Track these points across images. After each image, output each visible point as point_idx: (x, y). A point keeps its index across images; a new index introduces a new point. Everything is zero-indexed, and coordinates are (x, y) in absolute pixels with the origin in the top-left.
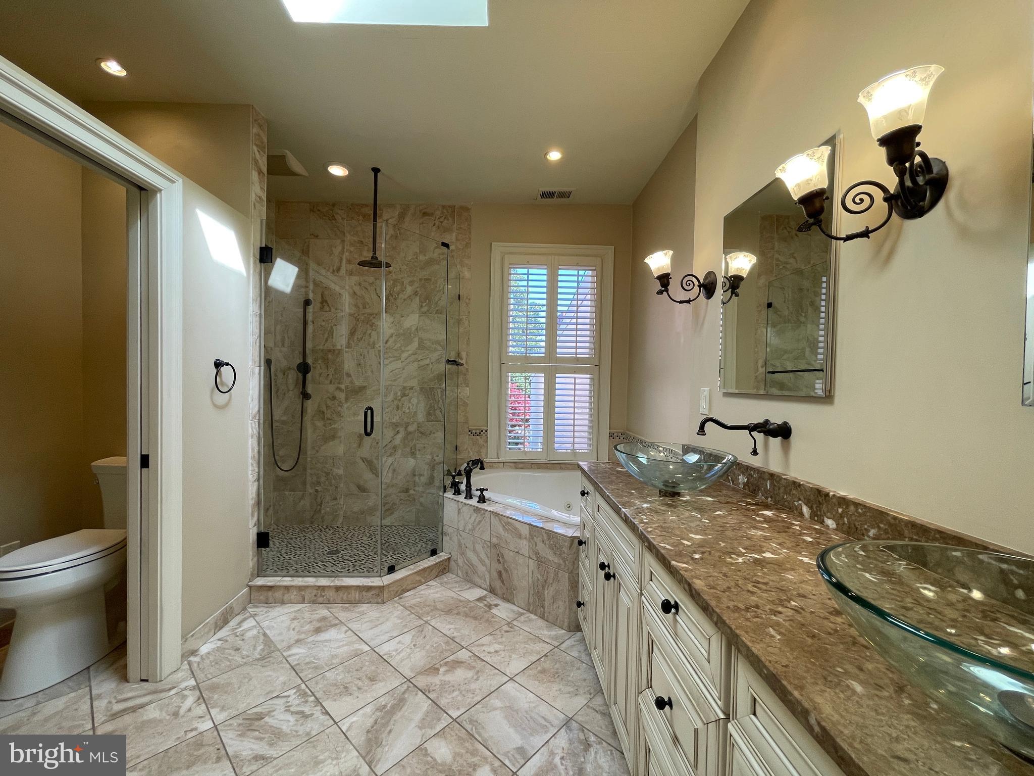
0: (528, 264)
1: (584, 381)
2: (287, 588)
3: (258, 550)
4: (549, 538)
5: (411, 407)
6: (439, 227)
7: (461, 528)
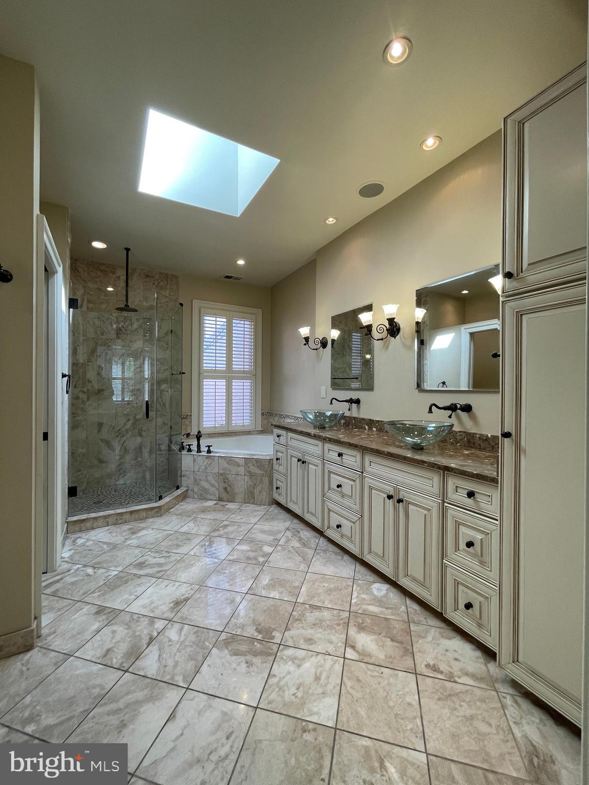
0: (216, 315)
1: (247, 383)
2: (95, 519)
3: (68, 500)
4: (257, 463)
5: (138, 403)
6: (157, 286)
7: (196, 469)
